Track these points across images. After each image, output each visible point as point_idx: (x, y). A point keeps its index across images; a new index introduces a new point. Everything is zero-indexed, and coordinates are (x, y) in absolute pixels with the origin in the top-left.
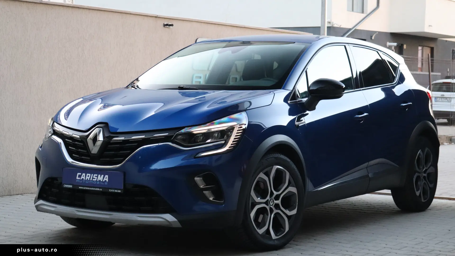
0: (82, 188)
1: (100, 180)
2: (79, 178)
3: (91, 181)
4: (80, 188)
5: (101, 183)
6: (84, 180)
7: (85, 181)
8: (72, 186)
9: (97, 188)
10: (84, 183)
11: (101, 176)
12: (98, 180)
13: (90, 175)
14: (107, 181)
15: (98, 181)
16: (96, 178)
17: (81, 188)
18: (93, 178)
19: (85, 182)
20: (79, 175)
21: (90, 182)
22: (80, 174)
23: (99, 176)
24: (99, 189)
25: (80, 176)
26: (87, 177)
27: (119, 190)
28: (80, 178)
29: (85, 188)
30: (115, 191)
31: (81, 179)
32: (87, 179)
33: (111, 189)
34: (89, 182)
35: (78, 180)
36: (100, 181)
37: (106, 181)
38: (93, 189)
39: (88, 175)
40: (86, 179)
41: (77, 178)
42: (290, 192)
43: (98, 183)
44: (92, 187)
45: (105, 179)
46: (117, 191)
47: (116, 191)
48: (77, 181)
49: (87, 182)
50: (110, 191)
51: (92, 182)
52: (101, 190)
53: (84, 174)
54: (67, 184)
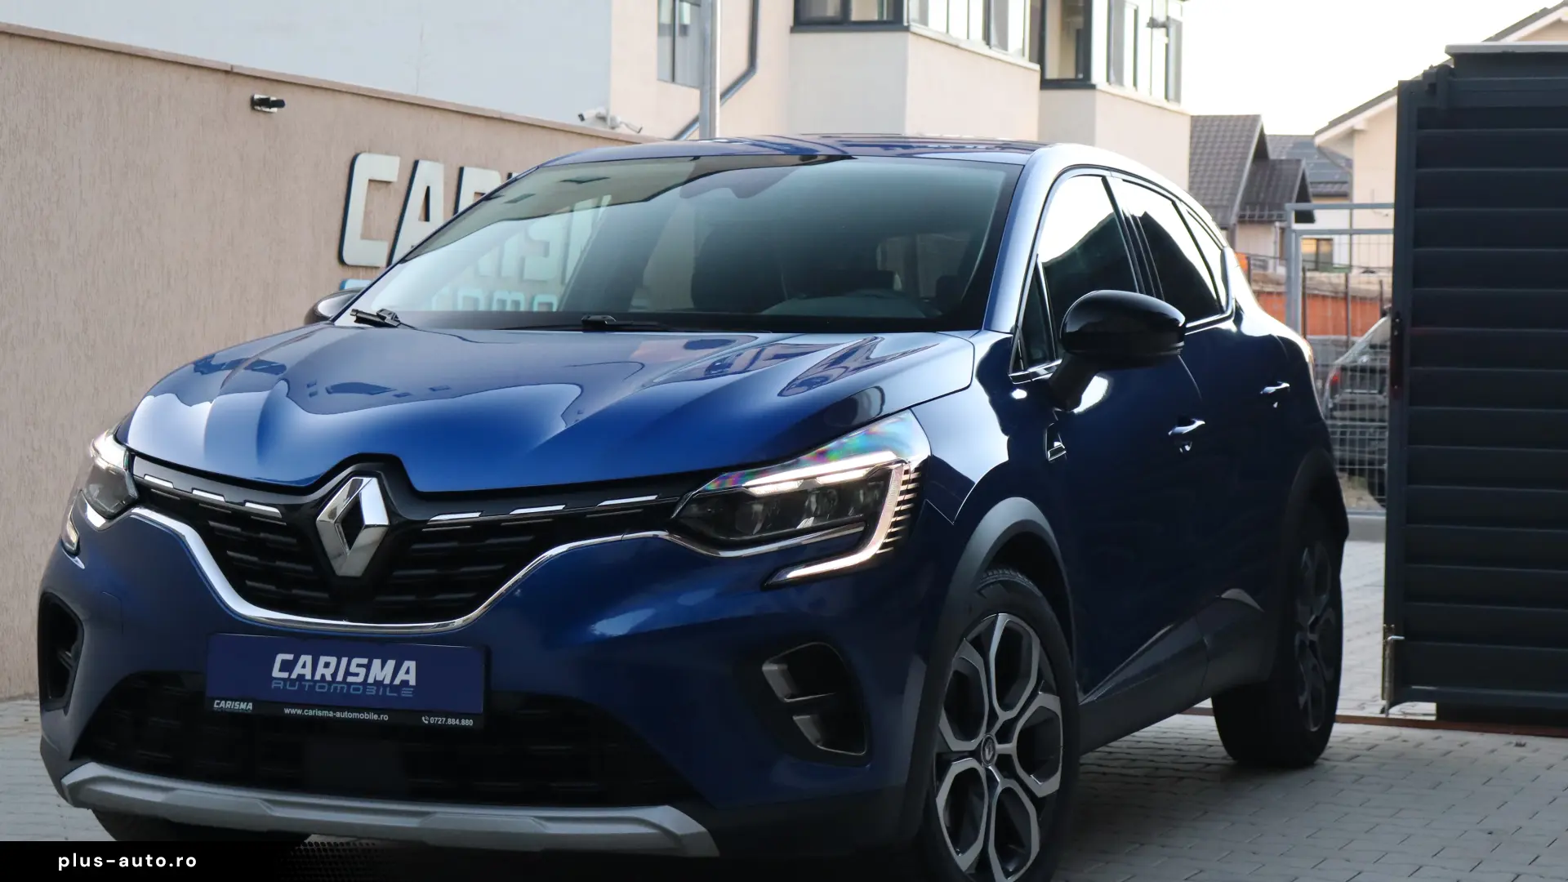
0: (299, 712)
1: (379, 678)
2: (285, 675)
3: (339, 683)
4: (287, 711)
5: (384, 691)
6: (308, 681)
7: (312, 683)
8: (250, 706)
9: (368, 710)
10: (305, 691)
11: (383, 666)
12: (371, 680)
13: (333, 660)
14: (413, 682)
15: (370, 684)
16: (363, 671)
17: (293, 711)
18: (347, 673)
19: (312, 688)
20: (284, 662)
21: (336, 688)
22: (290, 657)
23: (377, 663)
24: (376, 717)
25: (287, 666)
26: (320, 670)
27: (467, 716)
28: (290, 675)
29: (311, 713)
30: (446, 721)
31: (294, 676)
32: (323, 676)
33: (430, 713)
34: (329, 689)
35: (282, 683)
36: (378, 683)
37: (405, 683)
38: (346, 715)
39: (323, 659)
40: (318, 677)
41: (276, 673)
42: (1041, 709)
43: (372, 691)
44: (342, 709)
45: (401, 676)
46: (457, 722)
47: (452, 721)
48: (273, 686)
49: (322, 687)
50: (427, 722)
51: (342, 688)
52: (386, 717)
53: (307, 659)
54: (226, 700)
